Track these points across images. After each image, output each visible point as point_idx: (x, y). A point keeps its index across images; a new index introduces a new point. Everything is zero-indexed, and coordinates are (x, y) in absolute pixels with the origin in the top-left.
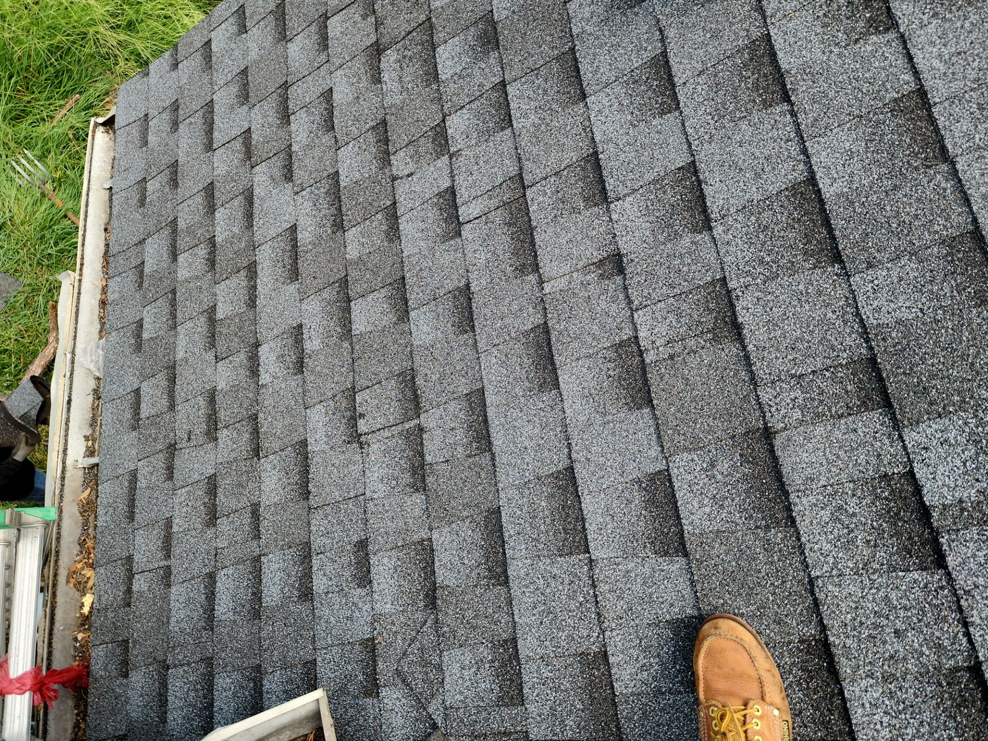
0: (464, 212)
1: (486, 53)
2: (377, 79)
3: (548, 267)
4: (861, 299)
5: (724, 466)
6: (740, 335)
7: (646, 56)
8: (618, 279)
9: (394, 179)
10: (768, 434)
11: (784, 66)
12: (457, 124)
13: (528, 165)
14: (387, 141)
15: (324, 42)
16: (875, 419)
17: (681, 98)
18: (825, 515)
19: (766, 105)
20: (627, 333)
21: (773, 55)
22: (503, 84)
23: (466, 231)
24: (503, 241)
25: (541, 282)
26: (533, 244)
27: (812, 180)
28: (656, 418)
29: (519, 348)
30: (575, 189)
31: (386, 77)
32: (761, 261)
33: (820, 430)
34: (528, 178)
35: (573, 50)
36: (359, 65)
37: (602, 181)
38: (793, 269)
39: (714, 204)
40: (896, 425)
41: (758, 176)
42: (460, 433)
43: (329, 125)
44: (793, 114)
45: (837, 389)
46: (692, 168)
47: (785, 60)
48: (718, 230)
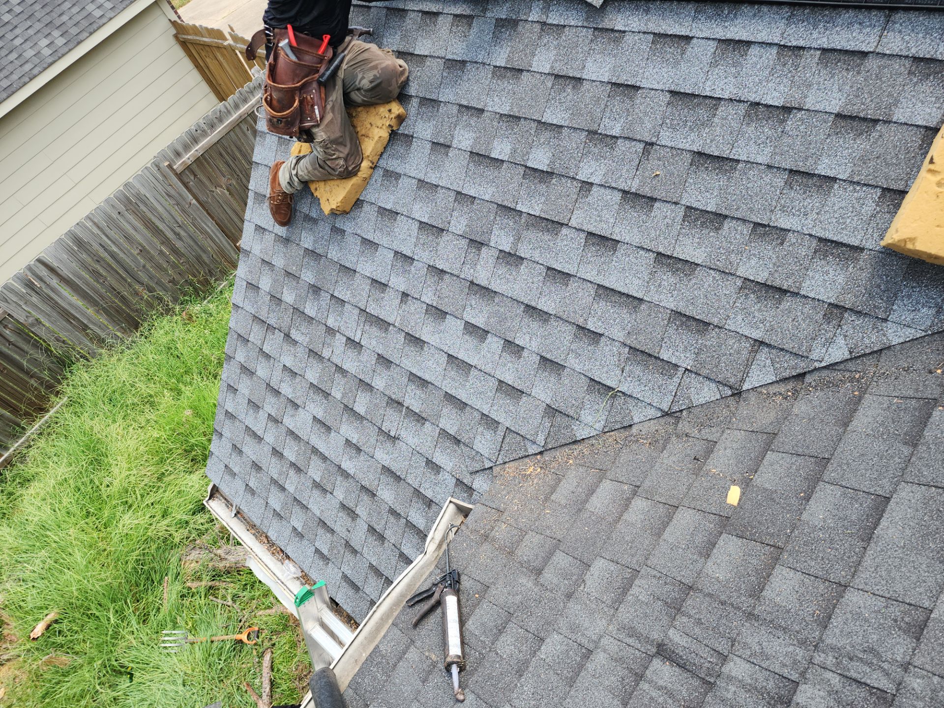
0: (357, 340)
1: (319, 295)
2: (295, 342)
3: (390, 320)
4: (455, 232)
5: (473, 302)
6: (445, 272)
7: (359, 243)
8: (409, 298)
9: (329, 360)
10: (472, 282)
11: (389, 208)
12: (331, 322)
13: (359, 305)
14: (317, 354)
15: (268, 356)
16: (484, 250)
17: (377, 242)
18: (498, 281)
19: (395, 220)
20: (425, 306)
21: (385, 209)
22: (332, 295)
23: (363, 343)
24: (375, 331)
25: (394, 325)
26: (382, 320)
27: (421, 222)
28: (450, 314)
29: (407, 348)
30: (377, 294)
31: (297, 339)
32: (431, 251)
33: (479, 267)
34: (363, 307)
35: (340, 265)
36: (286, 347)
37: (381, 283)
38: (438, 244)
39: (409, 254)
40: (488, 245)
41: (410, 236)
42: (418, 392)
43: (294, 374)
44: (402, 215)
45: (472, 254)
46: (396, 253)
47: (388, 207)
48: (416, 257)
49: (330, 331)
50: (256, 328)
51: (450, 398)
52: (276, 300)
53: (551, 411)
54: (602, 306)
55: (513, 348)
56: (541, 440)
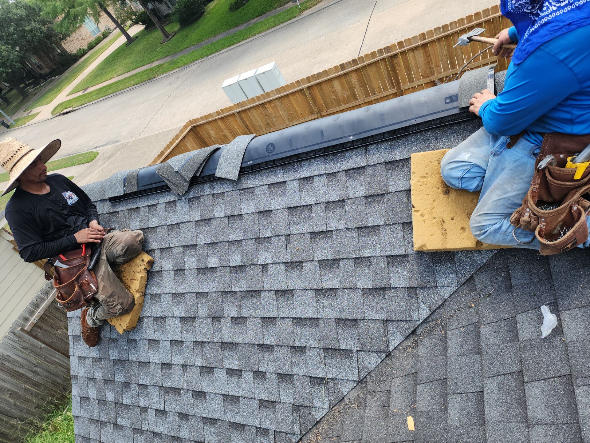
49: (144, 410)
50: (93, 427)
51: (233, 425)
52: (102, 402)
53: (296, 408)
54: (299, 330)
55: (259, 375)
56: (297, 430)
